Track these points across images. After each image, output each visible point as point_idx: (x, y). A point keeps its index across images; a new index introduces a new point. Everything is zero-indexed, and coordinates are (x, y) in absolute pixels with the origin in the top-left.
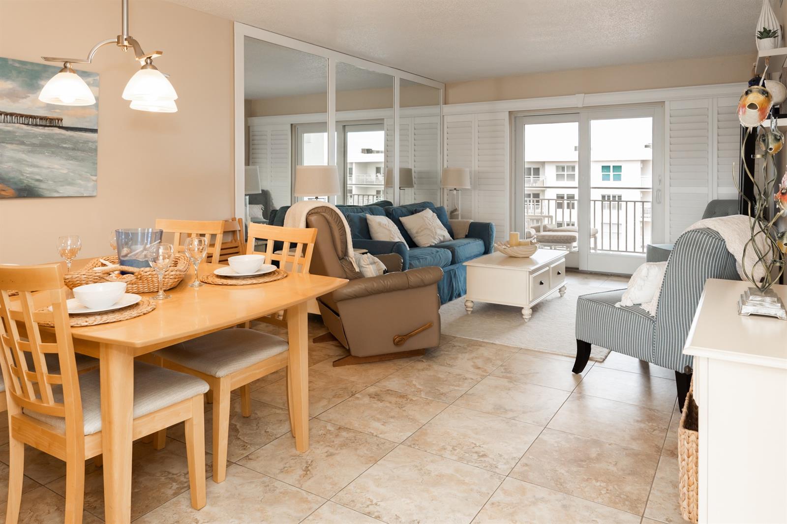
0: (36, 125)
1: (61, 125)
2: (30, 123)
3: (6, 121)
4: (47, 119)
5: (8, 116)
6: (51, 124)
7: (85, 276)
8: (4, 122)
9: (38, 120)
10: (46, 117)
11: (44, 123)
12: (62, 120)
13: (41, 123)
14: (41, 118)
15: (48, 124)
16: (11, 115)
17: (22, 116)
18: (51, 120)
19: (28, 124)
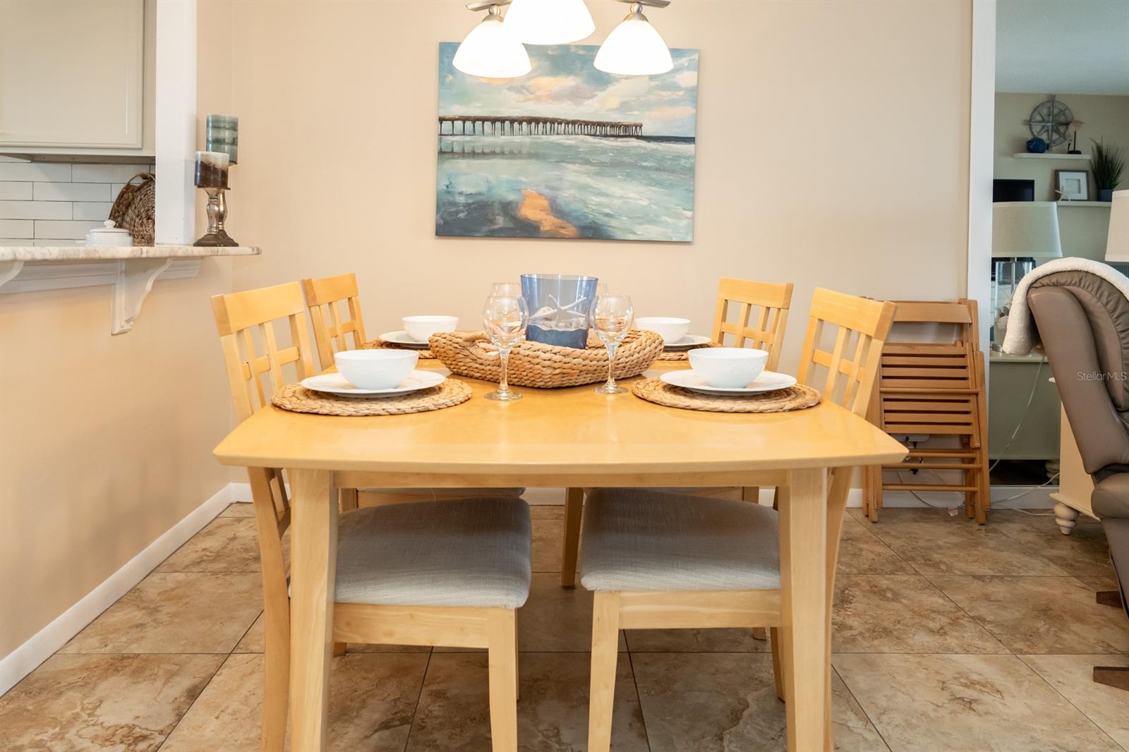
0: (606, 136)
1: (640, 134)
2: (598, 133)
3: (566, 132)
4: (621, 126)
5: (570, 125)
6: (626, 132)
8: (565, 134)
9: (608, 128)
10: (619, 123)
11: (616, 132)
12: (641, 126)
13: (612, 133)
14: (613, 126)
15: (622, 134)
16: (574, 123)
17: (587, 123)
18: (627, 127)
19: (595, 135)
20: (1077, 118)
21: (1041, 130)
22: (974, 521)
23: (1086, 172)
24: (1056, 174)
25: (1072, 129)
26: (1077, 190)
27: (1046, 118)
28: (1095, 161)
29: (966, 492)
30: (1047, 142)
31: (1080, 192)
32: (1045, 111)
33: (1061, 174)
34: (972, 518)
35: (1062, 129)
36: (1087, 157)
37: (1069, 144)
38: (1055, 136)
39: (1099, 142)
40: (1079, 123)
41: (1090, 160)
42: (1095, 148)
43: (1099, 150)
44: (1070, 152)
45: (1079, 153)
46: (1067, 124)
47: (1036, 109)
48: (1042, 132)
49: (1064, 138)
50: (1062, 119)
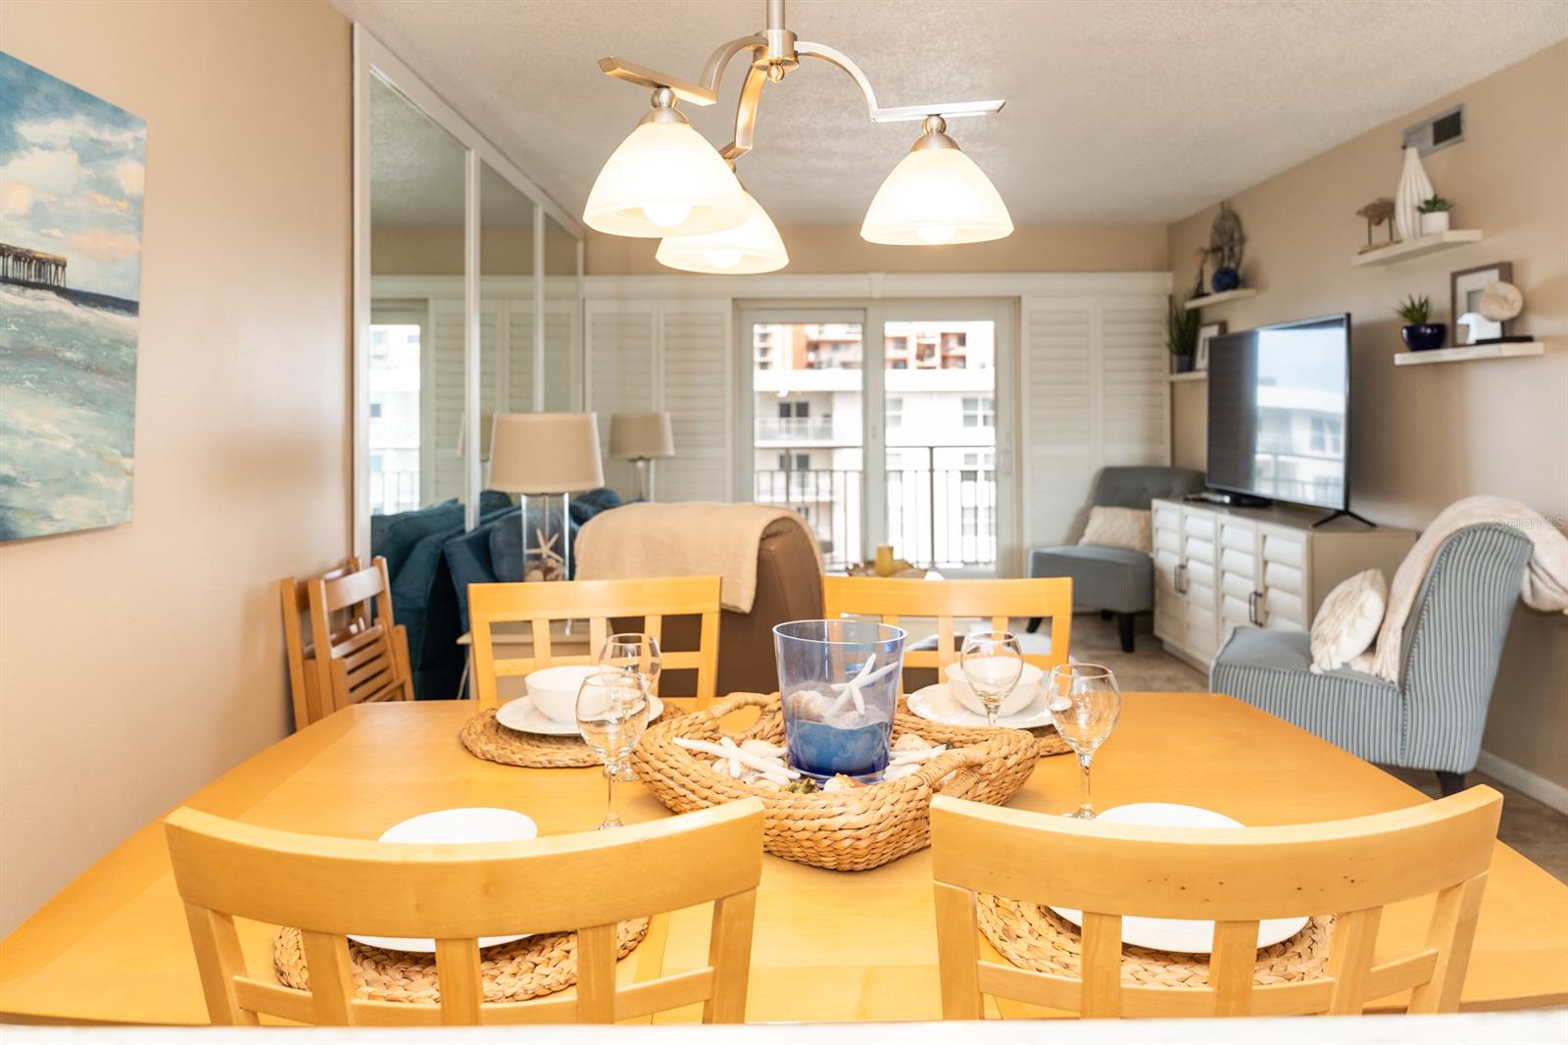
1: (62, 285)
4: (31, 261)
6: (40, 276)
9: (10, 259)
10: (28, 251)
11: (22, 272)
12: (64, 265)
13: (17, 275)
14: (18, 256)
15: (33, 280)
18: (42, 262)
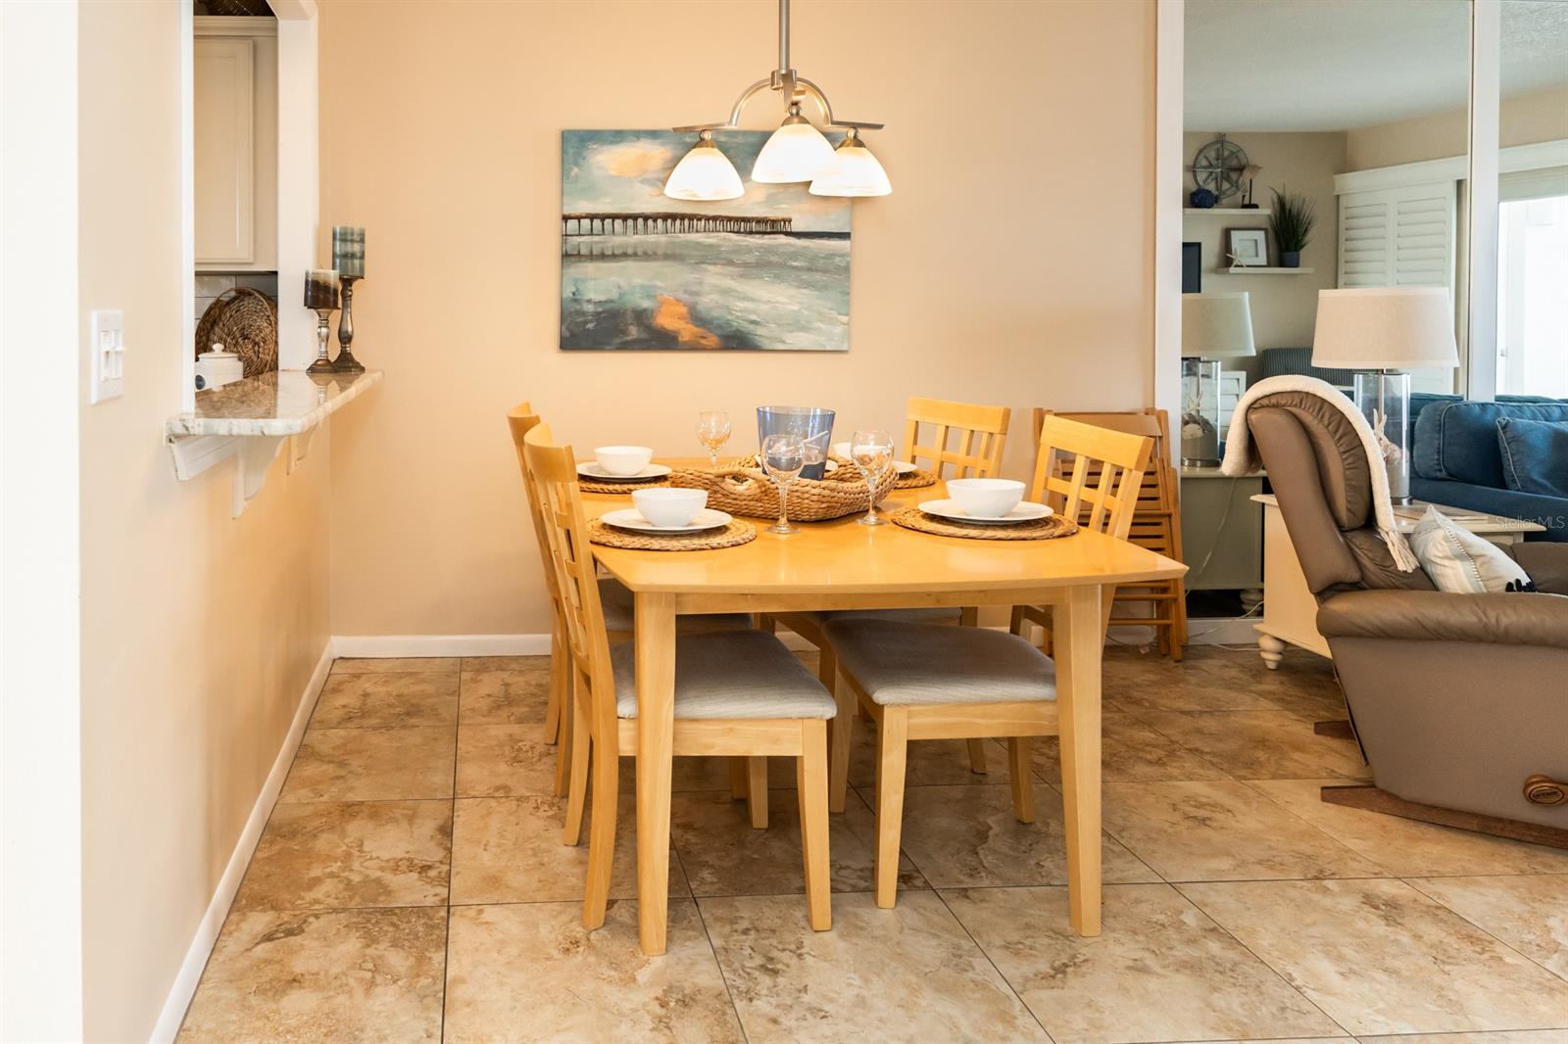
0: (751, 233)
1: (789, 230)
2: (742, 230)
3: (707, 230)
4: (768, 221)
5: (711, 222)
6: (773, 228)
7: (691, 477)
8: (705, 231)
9: (754, 223)
10: (768, 217)
11: (762, 228)
12: (790, 221)
13: (758, 229)
14: (759, 221)
15: (769, 230)
16: (715, 218)
17: (729, 219)
18: (774, 222)
19: (739, 232)
20: (1252, 162)
21: (1208, 178)
22: (1169, 657)
23: (1265, 230)
24: (1227, 234)
25: (1247, 176)
26: (1254, 253)
27: (1214, 162)
28: (1275, 216)
29: (1158, 625)
30: (1215, 193)
31: (1257, 255)
32: (1212, 154)
33: (1234, 234)
34: (1165, 655)
35: (1234, 176)
36: (1266, 211)
37: (1244, 196)
38: (1226, 185)
39: (1280, 191)
40: (1256, 168)
41: (1269, 216)
42: (1276, 200)
43: (1281, 202)
44: (1245, 206)
45: (1256, 206)
46: (1241, 169)
47: (1201, 152)
48: (1209, 180)
49: (1238, 188)
50: (1234, 163)
